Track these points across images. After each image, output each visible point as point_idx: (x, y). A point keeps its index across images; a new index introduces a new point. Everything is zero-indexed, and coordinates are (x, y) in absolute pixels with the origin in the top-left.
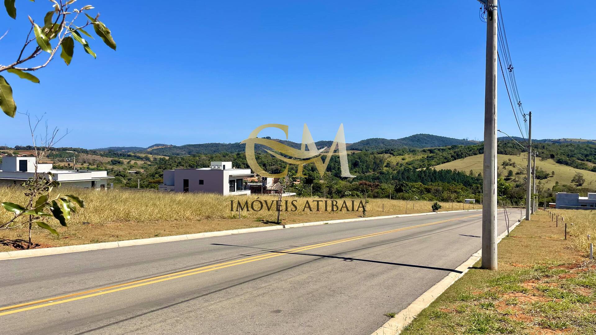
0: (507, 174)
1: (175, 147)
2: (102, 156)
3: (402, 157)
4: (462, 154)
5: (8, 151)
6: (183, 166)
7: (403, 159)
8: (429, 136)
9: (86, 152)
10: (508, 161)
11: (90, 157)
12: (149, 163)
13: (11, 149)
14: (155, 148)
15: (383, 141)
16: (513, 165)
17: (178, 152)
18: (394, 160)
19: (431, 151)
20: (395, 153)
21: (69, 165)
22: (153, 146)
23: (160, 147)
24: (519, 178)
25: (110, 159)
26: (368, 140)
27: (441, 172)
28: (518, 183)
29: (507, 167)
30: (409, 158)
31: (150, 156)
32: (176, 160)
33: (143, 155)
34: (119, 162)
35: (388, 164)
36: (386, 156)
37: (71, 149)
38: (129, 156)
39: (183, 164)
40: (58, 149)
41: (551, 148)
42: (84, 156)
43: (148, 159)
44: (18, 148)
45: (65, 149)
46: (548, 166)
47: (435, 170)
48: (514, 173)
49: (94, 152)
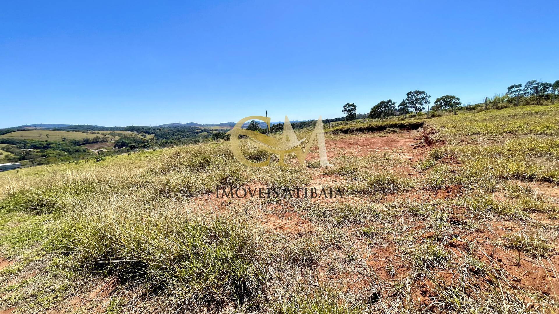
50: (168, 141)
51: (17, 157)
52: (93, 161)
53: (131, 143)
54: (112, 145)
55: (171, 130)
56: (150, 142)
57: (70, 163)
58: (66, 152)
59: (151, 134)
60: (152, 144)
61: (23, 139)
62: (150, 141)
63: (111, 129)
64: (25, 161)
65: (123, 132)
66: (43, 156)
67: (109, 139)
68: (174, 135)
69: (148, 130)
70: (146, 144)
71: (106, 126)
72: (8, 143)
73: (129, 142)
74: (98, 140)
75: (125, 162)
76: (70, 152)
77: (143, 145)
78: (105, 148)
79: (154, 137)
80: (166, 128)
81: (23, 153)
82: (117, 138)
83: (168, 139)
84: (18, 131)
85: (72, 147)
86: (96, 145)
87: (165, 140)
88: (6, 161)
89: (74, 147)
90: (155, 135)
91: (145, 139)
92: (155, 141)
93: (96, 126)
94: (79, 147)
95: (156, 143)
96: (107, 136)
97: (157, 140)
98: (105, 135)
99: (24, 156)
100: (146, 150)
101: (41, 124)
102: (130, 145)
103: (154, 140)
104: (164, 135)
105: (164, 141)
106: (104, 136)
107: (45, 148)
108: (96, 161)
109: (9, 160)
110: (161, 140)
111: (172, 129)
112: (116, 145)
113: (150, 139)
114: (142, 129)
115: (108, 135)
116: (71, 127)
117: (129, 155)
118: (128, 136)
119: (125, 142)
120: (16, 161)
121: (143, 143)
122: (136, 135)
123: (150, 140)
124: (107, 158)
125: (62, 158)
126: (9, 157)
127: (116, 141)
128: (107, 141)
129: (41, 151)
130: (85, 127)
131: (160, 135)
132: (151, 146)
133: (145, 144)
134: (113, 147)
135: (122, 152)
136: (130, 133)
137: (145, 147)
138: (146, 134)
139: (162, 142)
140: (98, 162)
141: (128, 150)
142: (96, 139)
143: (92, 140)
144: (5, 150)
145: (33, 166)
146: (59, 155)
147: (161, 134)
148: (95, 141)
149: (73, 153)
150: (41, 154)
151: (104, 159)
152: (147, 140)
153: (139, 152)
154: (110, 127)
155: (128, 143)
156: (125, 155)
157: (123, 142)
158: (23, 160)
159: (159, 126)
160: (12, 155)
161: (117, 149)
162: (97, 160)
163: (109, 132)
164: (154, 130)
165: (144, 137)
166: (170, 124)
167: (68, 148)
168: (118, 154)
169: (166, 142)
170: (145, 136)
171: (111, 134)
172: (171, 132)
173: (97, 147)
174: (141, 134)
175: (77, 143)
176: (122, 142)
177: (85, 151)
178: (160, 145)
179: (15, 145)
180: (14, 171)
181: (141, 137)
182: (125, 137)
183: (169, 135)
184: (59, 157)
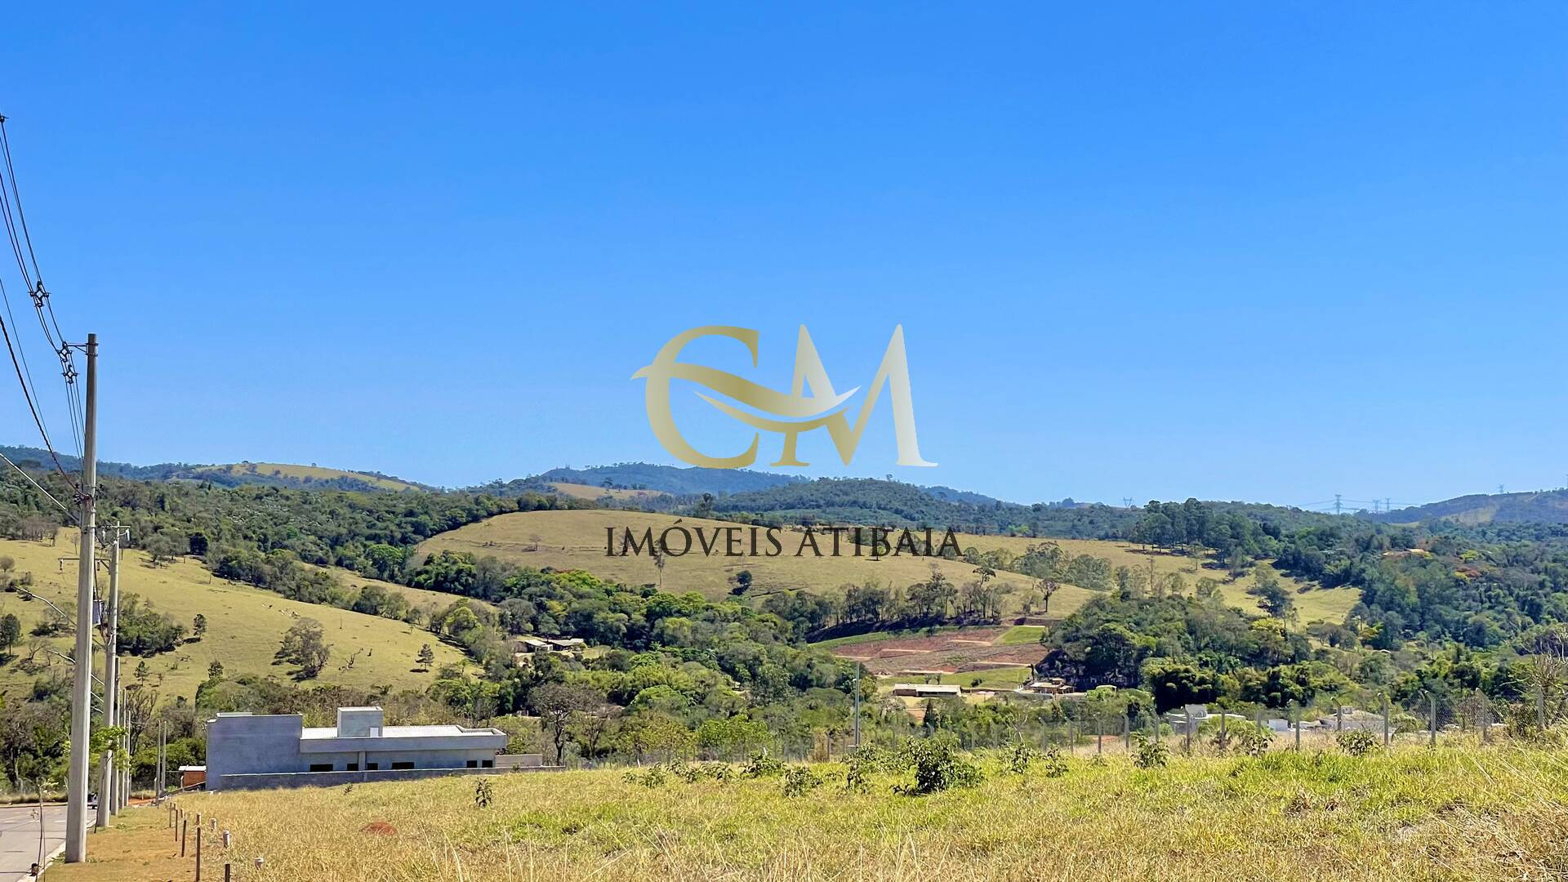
24: (45, 650)
28: (44, 678)
50: (1478, 663)
51: (491, 687)
52: (893, 781)
53: (1160, 653)
54: (1022, 655)
55: (1515, 560)
56: (1321, 654)
57: (756, 772)
58: (740, 680)
59: (1331, 582)
60: (1331, 675)
61: (533, 563)
62: (1315, 644)
63: (1038, 519)
64: (522, 722)
65: (1117, 554)
66: (616, 697)
67: (1011, 605)
68: (1534, 611)
69: (1313, 551)
70: (1283, 669)
71: (1006, 498)
72: (466, 591)
73: (1153, 640)
74: (935, 609)
75: (1124, 836)
76: (765, 682)
77: (1255, 675)
78: (977, 675)
79: (1356, 611)
80: (1465, 531)
81: (521, 658)
82: (1069, 600)
83: (1477, 638)
84: (523, 507)
85: (779, 647)
86: (915, 649)
87: (1451, 646)
88: (439, 707)
89: (791, 651)
90: (1368, 599)
91: (1272, 622)
92: (1360, 654)
93: (943, 492)
94: (818, 649)
95: (1368, 673)
96: (1001, 578)
97: (1377, 644)
98: (990, 565)
99: (526, 687)
100: (1279, 734)
101: (639, 468)
102: (1154, 666)
103: (1349, 644)
104: (1445, 601)
105: (1442, 655)
106: (979, 577)
107: (638, 638)
108: (914, 784)
109: (455, 704)
110: (1410, 647)
111: (1530, 546)
112: (1051, 659)
113: (1316, 630)
114: (1267, 530)
115: (1011, 569)
116: (790, 497)
117: (1145, 760)
118: (1147, 591)
119: (1120, 639)
120: (482, 718)
121: (1257, 657)
122: (1206, 589)
123: (1320, 635)
124: (985, 761)
125: (713, 726)
126: (456, 682)
127: (1056, 623)
128: (996, 621)
129: (610, 657)
130: (872, 498)
131: (1413, 599)
132: (1321, 699)
133: (1275, 677)
134: (1028, 674)
135: (1091, 725)
136: (1168, 563)
137: (1273, 697)
138: (1287, 584)
139: (1424, 666)
140: (927, 790)
141: (1133, 710)
142: (928, 601)
143: (902, 604)
144: (446, 630)
145: (559, 762)
146: (701, 699)
147: (1422, 589)
148: (916, 613)
149: (778, 694)
150: (608, 677)
151: (969, 779)
152: (1298, 640)
153: (1221, 742)
154: (1028, 502)
155: (1143, 653)
156: (1118, 753)
157: (1106, 636)
158: (514, 711)
159: (1410, 514)
160: (472, 671)
161: (1057, 694)
162: (922, 781)
163: (1017, 547)
164: (1365, 546)
165: (1274, 610)
166: (1508, 502)
167: (753, 648)
168: (1061, 740)
169: (1459, 674)
170: (1276, 602)
171: (1028, 566)
172: (1515, 573)
173: (926, 663)
174: (1249, 581)
175: (813, 617)
176: (1096, 642)
177: (847, 691)
178: (1401, 696)
179: (496, 602)
180: (468, 782)
181: (1251, 607)
182: (1125, 597)
183: (1494, 603)
184: (700, 712)
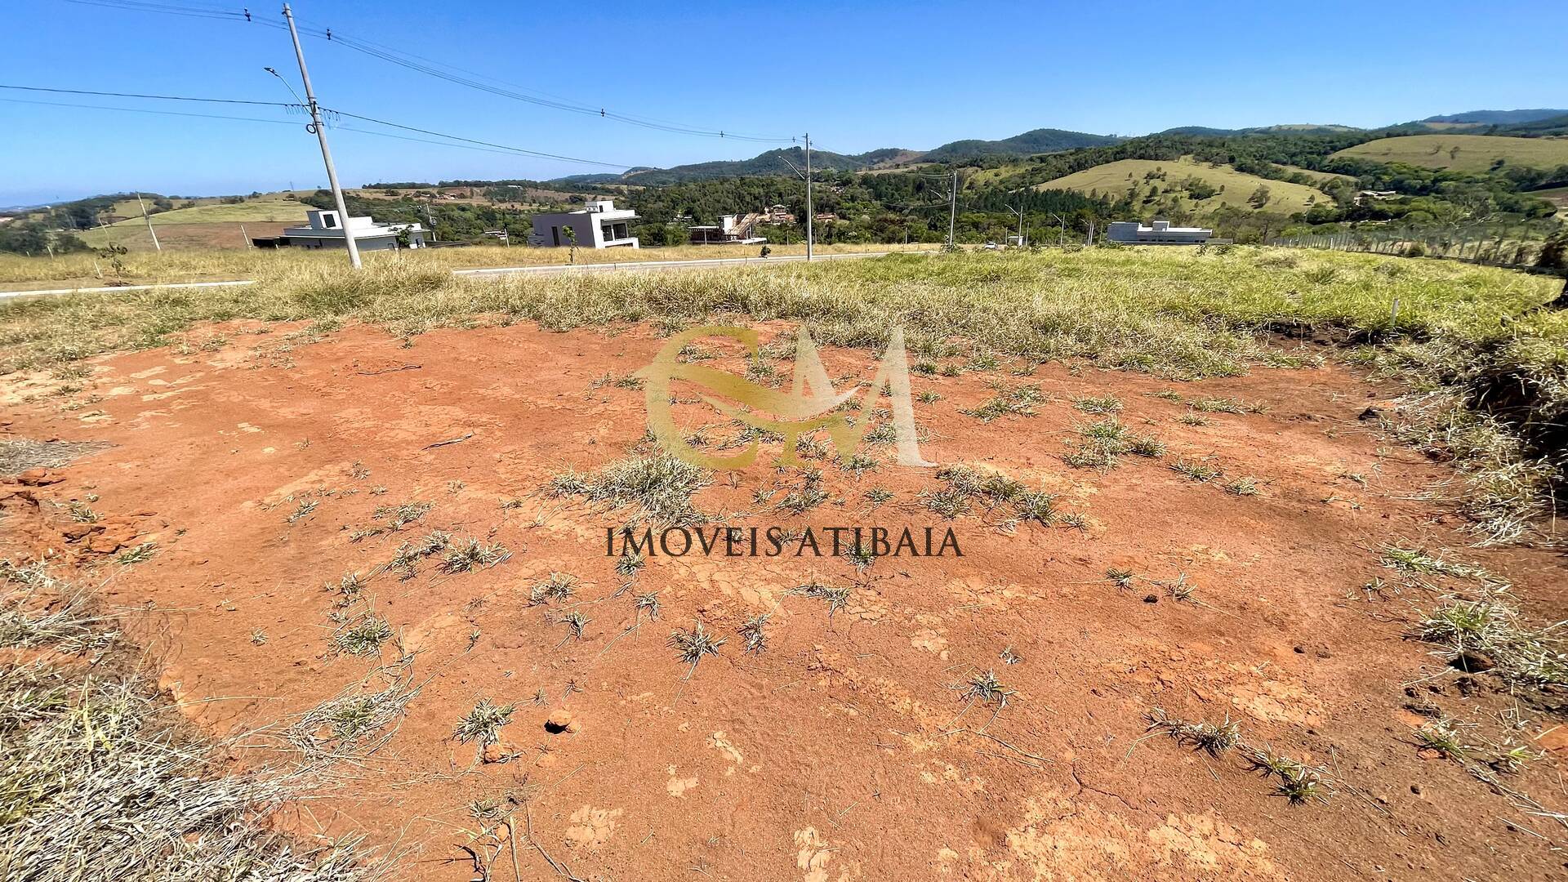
0: (1148, 194)
1: (660, 171)
2: (557, 190)
3: (995, 171)
4: (1086, 162)
5: (430, 190)
6: (663, 201)
7: (996, 175)
8: (1053, 133)
9: (535, 185)
10: (1156, 171)
11: (540, 193)
12: (623, 199)
13: (434, 186)
14: (632, 173)
15: (977, 145)
16: (1162, 177)
17: (664, 179)
18: (981, 176)
19: (1042, 160)
20: (984, 166)
21: (513, 206)
22: (629, 171)
23: (639, 172)
24: (1166, 198)
25: (567, 195)
26: (954, 144)
27: (1046, 193)
28: (1162, 207)
29: (1151, 182)
30: (1005, 172)
31: (624, 187)
32: (654, 192)
33: (613, 187)
34: (581, 200)
35: (971, 183)
36: (970, 170)
37: (514, 182)
38: (595, 188)
39: (663, 198)
40: (497, 184)
41: (1234, 146)
42: (531, 192)
43: (621, 192)
44: (443, 185)
45: (506, 183)
46: (1221, 176)
47: (1037, 193)
48: (1160, 192)
49: (546, 186)
51: (1338, 211)
61: (1385, 160)
72: (1346, 172)
81: (1357, 200)
89: (1509, 195)
94: (1525, 195)
107: (1422, 190)
126: (1322, 209)
129: (1404, 199)
144: (1326, 188)
150: (1397, 207)
160: (1331, 205)
175: (1532, 180)
179: (1357, 177)
